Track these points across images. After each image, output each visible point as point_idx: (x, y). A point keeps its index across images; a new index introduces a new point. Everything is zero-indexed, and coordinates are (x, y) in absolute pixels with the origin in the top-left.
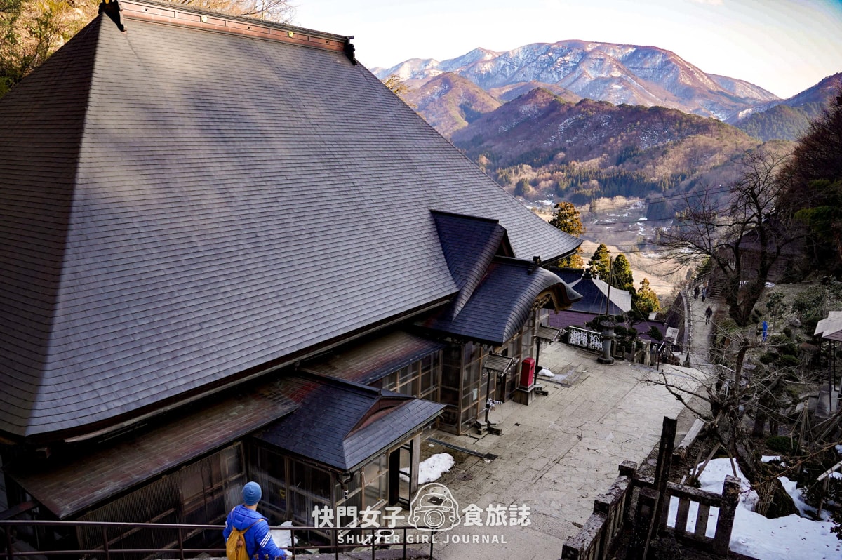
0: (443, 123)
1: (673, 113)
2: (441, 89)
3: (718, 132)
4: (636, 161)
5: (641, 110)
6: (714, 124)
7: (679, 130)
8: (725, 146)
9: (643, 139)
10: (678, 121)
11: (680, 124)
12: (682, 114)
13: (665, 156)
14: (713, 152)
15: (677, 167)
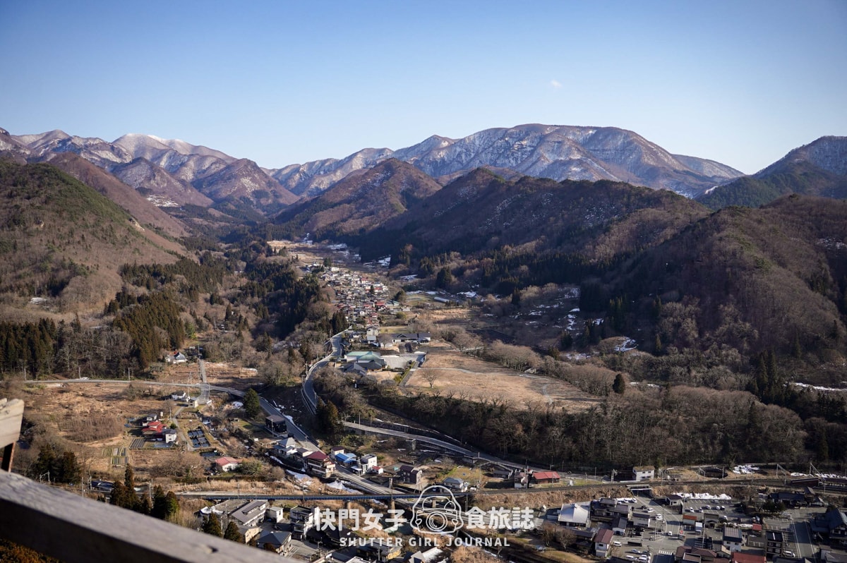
0: (381, 212)
1: (621, 187)
2: (383, 175)
3: (671, 205)
4: (575, 241)
5: (585, 185)
6: (667, 196)
7: (627, 205)
8: (676, 218)
9: (587, 217)
10: (626, 195)
11: (629, 198)
12: (631, 187)
13: (607, 233)
14: (664, 227)
15: (622, 246)
